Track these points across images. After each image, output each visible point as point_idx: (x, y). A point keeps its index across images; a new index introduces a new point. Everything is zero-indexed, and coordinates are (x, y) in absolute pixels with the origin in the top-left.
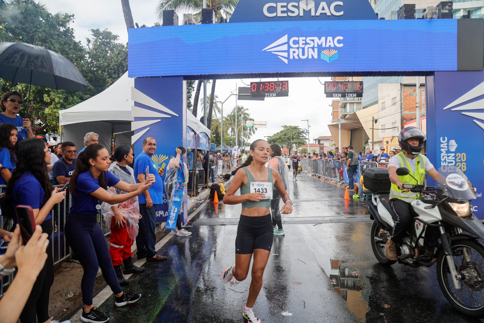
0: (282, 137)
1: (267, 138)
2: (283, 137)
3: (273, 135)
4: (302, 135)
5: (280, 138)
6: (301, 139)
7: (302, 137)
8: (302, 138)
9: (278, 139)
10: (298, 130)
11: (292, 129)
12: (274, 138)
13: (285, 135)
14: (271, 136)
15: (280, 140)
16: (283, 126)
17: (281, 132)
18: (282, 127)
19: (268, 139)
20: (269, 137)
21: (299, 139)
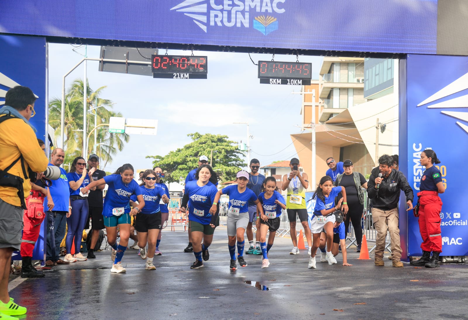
0: (188, 159)
1: (154, 160)
2: (192, 158)
3: (167, 154)
4: (235, 156)
5: (184, 162)
6: (233, 165)
7: (234, 160)
8: (234, 162)
9: (179, 164)
10: (225, 144)
11: (213, 142)
12: (170, 161)
13: (196, 155)
14: (163, 156)
15: (184, 166)
16: (192, 135)
17: (188, 148)
18: (190, 137)
19: (155, 162)
20: (158, 157)
21: (228, 166)
